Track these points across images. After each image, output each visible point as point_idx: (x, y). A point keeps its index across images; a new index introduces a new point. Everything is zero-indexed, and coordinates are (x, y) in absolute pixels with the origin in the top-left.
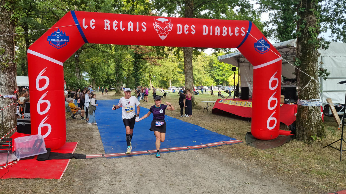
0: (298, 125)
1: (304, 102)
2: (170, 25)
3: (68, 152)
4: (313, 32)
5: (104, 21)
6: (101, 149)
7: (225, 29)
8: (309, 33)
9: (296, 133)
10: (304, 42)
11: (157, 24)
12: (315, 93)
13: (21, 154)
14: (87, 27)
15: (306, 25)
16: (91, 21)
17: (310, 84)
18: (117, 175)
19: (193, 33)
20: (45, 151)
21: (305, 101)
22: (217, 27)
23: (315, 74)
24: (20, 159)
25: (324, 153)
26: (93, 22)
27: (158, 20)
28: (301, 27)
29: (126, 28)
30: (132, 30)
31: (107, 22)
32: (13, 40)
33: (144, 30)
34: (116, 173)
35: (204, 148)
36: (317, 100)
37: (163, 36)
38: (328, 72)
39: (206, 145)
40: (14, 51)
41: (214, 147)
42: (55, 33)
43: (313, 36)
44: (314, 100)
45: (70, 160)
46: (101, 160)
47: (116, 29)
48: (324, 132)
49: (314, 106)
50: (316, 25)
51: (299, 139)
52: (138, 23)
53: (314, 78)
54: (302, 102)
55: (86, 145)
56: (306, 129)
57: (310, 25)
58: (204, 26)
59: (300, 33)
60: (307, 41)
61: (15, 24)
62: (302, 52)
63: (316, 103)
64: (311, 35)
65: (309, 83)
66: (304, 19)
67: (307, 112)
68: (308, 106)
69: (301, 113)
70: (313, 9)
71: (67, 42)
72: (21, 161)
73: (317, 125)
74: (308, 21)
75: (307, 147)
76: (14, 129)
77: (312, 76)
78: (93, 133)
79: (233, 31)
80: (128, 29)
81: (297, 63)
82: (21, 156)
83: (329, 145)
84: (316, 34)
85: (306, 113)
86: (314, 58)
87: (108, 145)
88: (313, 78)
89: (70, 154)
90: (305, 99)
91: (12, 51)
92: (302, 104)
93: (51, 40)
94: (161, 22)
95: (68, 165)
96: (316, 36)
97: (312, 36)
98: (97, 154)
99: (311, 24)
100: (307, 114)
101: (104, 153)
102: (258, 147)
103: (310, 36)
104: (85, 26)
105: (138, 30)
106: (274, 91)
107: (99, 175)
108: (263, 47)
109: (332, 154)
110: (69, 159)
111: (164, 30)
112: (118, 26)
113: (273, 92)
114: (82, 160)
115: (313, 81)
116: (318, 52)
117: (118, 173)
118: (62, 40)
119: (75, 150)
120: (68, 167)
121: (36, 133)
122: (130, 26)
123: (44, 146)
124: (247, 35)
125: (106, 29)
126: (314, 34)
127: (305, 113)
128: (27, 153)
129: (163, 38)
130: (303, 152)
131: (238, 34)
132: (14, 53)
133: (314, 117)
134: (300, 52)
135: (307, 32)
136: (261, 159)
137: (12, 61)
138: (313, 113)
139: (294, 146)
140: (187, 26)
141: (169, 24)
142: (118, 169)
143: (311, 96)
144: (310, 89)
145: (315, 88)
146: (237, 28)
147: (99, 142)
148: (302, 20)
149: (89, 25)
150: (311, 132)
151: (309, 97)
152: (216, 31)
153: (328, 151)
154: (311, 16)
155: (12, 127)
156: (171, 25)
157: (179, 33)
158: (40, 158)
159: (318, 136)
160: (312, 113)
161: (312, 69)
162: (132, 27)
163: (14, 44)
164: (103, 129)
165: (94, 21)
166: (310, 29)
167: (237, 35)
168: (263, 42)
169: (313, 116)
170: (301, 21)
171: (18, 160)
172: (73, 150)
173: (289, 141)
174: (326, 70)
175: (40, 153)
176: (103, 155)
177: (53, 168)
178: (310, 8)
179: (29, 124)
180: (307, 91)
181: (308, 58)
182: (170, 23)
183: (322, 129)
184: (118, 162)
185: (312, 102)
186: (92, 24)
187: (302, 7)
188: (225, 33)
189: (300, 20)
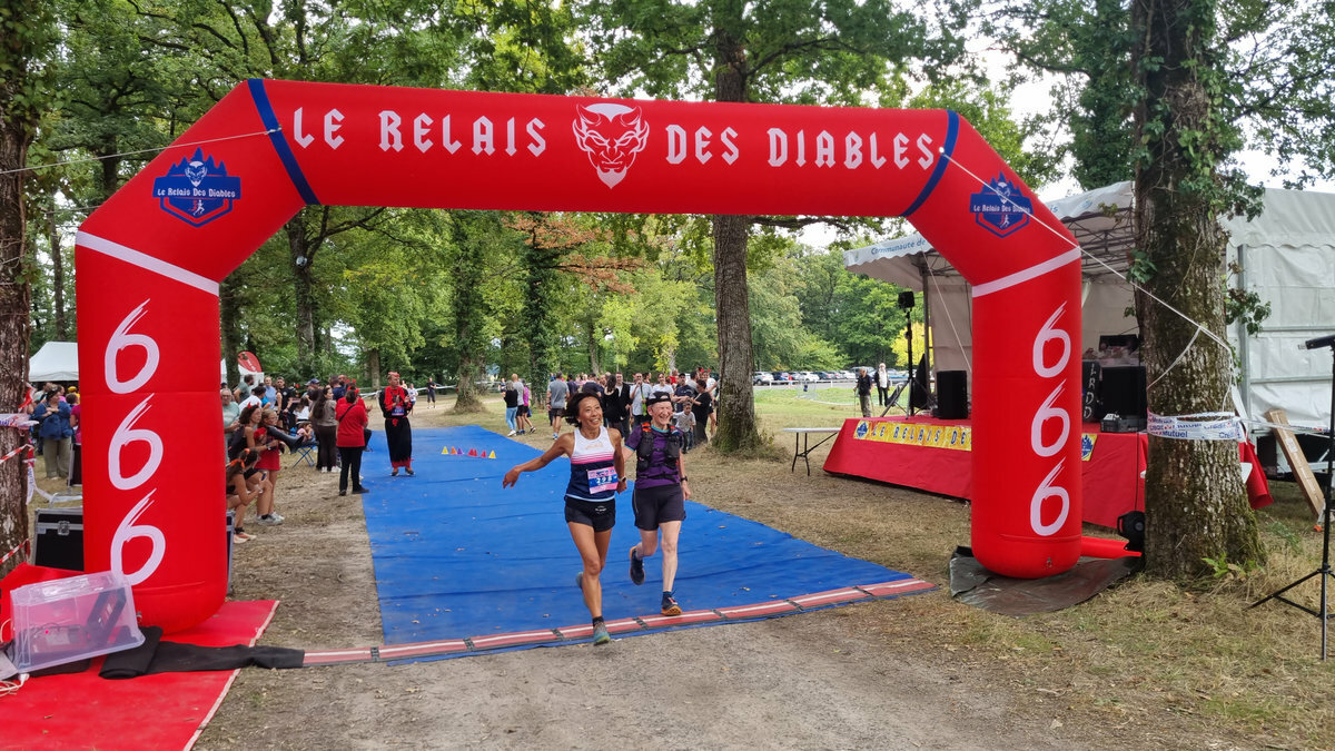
0: (1155, 518)
1: (1171, 425)
2: (638, 128)
3: (232, 640)
4: (1196, 149)
5: (380, 115)
6: (368, 626)
7: (853, 143)
8: (1180, 154)
9: (1146, 548)
10: (1164, 188)
11: (587, 124)
12: (1215, 388)
13: (36, 651)
14: (310, 139)
15: (1168, 121)
16: (328, 118)
17: (1192, 352)
18: (419, 731)
19: (730, 159)
20: (135, 640)
21: (1174, 419)
22: (825, 134)
23: (1210, 311)
24: (33, 675)
25: (1258, 628)
26: (335, 121)
27: (592, 108)
28: (1150, 131)
29: (467, 140)
30: (490, 150)
31: (390, 121)
32: (16, 197)
33: (537, 151)
34: (415, 724)
35: (780, 615)
36: (1222, 414)
37: (612, 170)
38: (1262, 304)
39: (793, 603)
40: (21, 236)
41: (822, 608)
42: (185, 165)
43: (1199, 165)
44: (1212, 414)
45: (237, 672)
46: (363, 672)
47: (425, 147)
48: (1255, 541)
49: (1211, 438)
50: (1208, 122)
51: (1157, 575)
52: (511, 124)
53: (1209, 328)
54: (1165, 425)
55: (313, 609)
56: (1184, 531)
57: (1183, 124)
58: (774, 133)
59: (1148, 155)
60: (1176, 185)
61: (25, 133)
62: (1157, 226)
63: (1221, 426)
64: (1188, 161)
65: (1188, 348)
66: (1160, 100)
67: (1185, 464)
68: (1189, 438)
69: (1164, 469)
70: (1195, 61)
71: (230, 202)
72: (35, 681)
73: (1229, 516)
74: (1174, 106)
75: (1191, 604)
76: (16, 549)
77: (1200, 321)
78: (348, 561)
79: (886, 150)
80: (471, 144)
81: (1139, 270)
82: (37, 658)
83: (1277, 595)
84: (1209, 156)
85: (1182, 465)
86: (1206, 251)
87: (401, 609)
88: (1203, 327)
89: (240, 648)
90: (1175, 413)
91: (11, 238)
92: (1165, 433)
93: (167, 192)
94: (604, 118)
95: (223, 694)
96: (1209, 166)
97: (1192, 166)
98: (349, 646)
99: (1188, 119)
100: (1185, 474)
101: (377, 643)
102: (997, 607)
103: (1186, 167)
104: (304, 136)
105: (511, 150)
106: (1053, 382)
107: (345, 735)
108: (1005, 209)
109: (1289, 632)
110: (232, 669)
111: (616, 147)
112: (435, 134)
113: (1051, 383)
114: (284, 671)
115: (1205, 341)
116: (1218, 228)
117: (427, 724)
118: (212, 193)
119: (264, 631)
120: (222, 703)
121: (105, 565)
122: (483, 135)
123: (130, 617)
124: (941, 162)
125: (385, 146)
126: (1202, 158)
127: (1179, 469)
128: (60, 646)
129: (611, 178)
130: (1174, 623)
131: (906, 161)
132: (19, 245)
133: (1213, 484)
134: (1152, 228)
135: (1175, 151)
136: (1005, 658)
137: (12, 279)
138: (1208, 467)
139: (1137, 603)
140: (704, 131)
141: (635, 125)
142: (428, 708)
143: (1199, 400)
144: (1192, 372)
145: (1213, 368)
146: (901, 138)
147: (367, 600)
148: (1151, 102)
149: (319, 134)
150: (1205, 542)
151: (1190, 403)
152: (821, 151)
153: (1272, 617)
154: (1187, 88)
155: (9, 542)
156: (642, 127)
157: (673, 159)
158: (111, 668)
159: (1232, 558)
160: (1204, 466)
161: (1200, 294)
162: (489, 138)
163: (22, 212)
164: (388, 546)
165: (340, 117)
166: (1185, 137)
167: (901, 164)
168: (1003, 190)
169: (1211, 480)
170: (1148, 106)
171: (24, 678)
172: (255, 634)
173: (1121, 580)
174: (1253, 299)
175: (115, 645)
176: (375, 650)
177: (163, 707)
178: (1185, 58)
179: (79, 527)
180: (1182, 379)
181: (1181, 249)
182: (638, 122)
183: (1248, 531)
184: (434, 676)
185: (1203, 423)
186: (329, 128)
187: (1152, 54)
188: (854, 157)
189: (1144, 105)
